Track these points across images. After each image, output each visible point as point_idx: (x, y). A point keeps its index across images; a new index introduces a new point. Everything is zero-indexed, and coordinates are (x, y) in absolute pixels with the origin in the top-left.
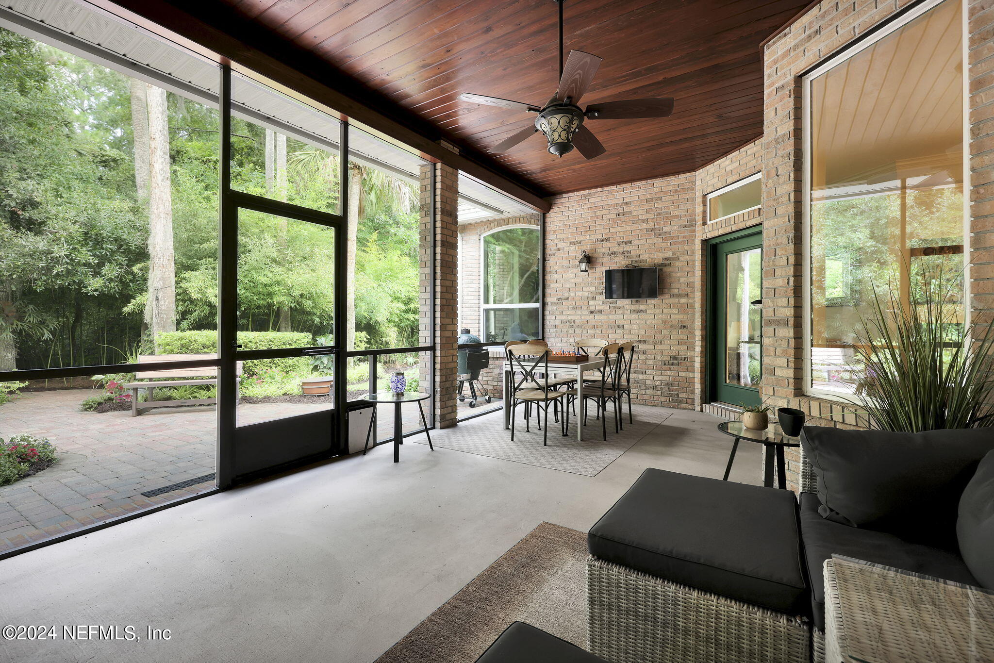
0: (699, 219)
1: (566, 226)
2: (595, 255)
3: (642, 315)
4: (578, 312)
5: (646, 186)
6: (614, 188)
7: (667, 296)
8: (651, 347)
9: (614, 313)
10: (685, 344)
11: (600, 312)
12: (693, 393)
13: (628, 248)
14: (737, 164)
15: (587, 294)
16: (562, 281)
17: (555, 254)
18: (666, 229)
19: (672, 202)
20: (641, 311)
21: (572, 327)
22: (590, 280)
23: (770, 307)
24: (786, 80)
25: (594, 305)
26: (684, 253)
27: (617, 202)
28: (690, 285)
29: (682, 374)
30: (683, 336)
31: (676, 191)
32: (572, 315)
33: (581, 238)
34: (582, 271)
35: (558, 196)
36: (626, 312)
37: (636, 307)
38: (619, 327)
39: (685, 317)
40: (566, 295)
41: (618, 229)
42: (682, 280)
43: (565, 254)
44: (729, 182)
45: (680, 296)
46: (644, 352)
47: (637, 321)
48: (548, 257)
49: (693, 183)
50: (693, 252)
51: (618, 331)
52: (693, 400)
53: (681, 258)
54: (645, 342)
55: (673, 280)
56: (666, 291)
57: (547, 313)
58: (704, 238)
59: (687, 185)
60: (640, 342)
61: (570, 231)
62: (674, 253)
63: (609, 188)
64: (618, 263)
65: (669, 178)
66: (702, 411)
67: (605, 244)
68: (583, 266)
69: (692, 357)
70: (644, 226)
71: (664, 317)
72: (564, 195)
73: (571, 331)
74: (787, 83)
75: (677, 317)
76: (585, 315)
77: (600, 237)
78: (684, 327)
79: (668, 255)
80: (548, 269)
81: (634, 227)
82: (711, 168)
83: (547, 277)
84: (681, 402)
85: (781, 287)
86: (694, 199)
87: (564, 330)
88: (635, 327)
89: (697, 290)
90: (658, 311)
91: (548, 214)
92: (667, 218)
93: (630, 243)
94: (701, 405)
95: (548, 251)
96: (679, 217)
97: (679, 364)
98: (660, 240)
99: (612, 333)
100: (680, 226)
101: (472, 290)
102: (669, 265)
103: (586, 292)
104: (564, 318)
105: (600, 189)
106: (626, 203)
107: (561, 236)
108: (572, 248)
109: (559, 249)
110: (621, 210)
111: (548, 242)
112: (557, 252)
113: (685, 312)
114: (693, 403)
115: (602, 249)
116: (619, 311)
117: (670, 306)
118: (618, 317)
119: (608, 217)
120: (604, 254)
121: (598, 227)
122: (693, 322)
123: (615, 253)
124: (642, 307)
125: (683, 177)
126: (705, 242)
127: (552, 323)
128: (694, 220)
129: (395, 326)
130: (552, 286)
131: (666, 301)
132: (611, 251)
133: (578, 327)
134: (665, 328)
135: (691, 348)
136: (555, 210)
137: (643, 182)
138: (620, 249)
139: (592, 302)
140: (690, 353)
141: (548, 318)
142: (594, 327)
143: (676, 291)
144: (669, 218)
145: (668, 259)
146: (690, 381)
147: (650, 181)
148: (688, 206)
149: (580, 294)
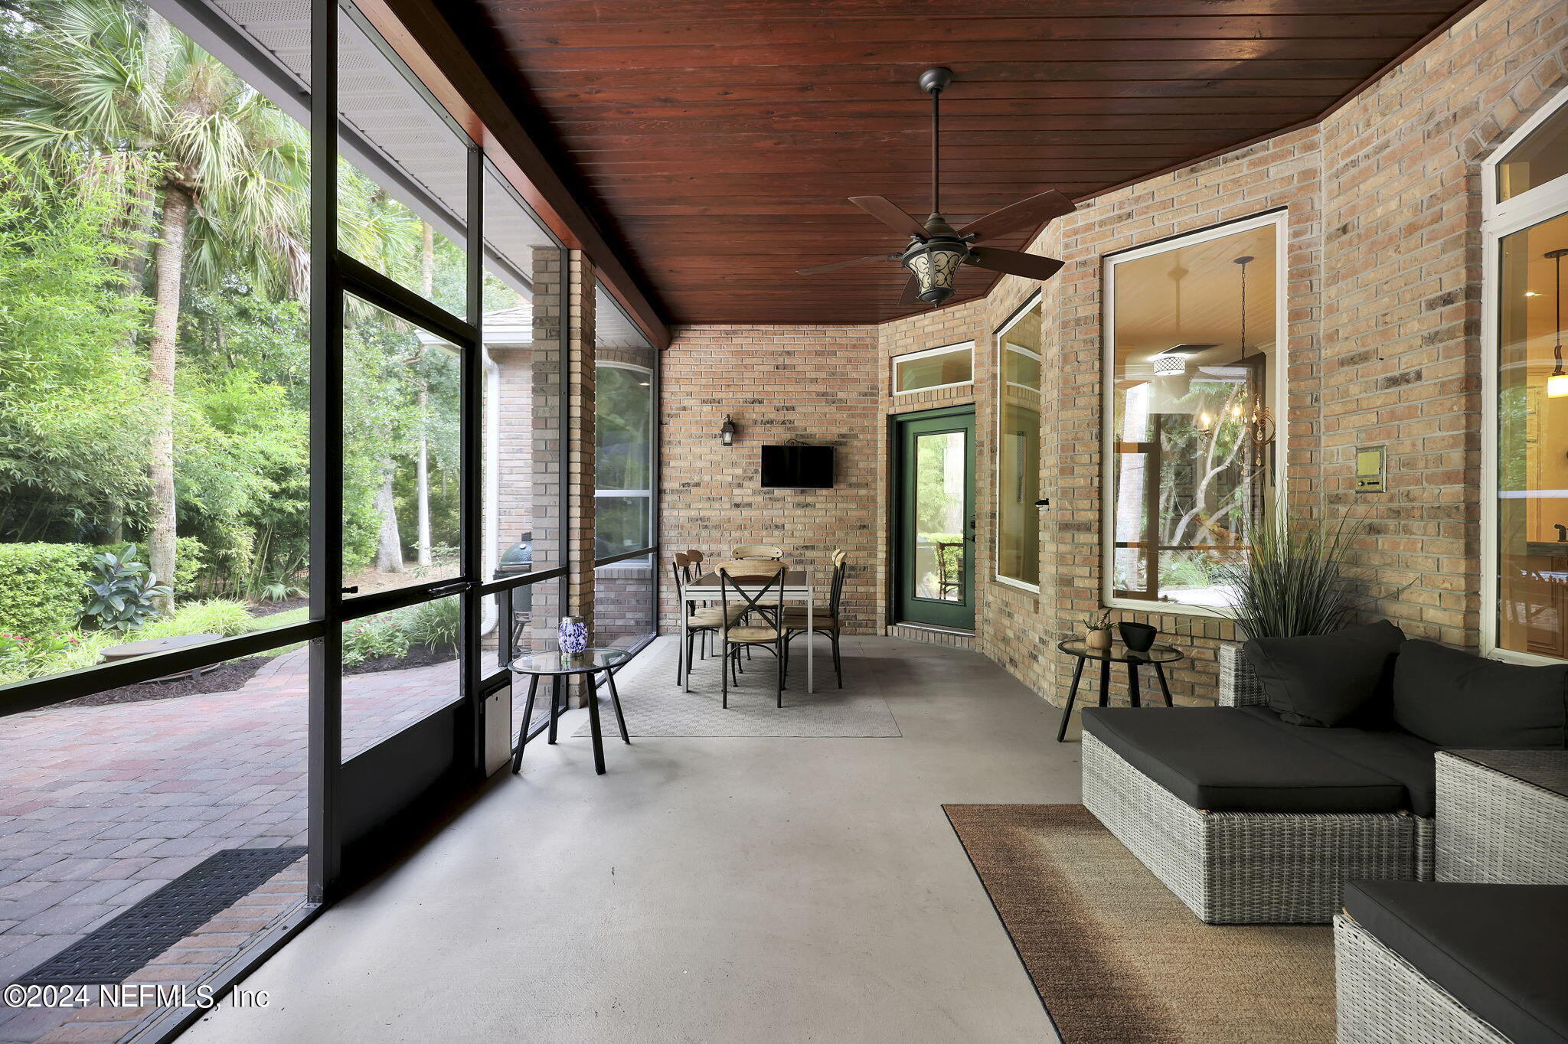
0: (883, 387)
1: (695, 373)
2: (743, 422)
3: (809, 511)
4: (717, 505)
5: (815, 332)
6: (770, 328)
7: (842, 486)
8: (821, 554)
9: (770, 507)
10: (865, 549)
11: (749, 505)
12: (874, 612)
13: (790, 416)
14: (941, 326)
15: (729, 479)
16: (690, 458)
17: (677, 415)
18: (841, 395)
19: (849, 360)
20: (807, 505)
21: (706, 527)
22: (734, 458)
23: (1066, 509)
24: (1089, 256)
25: (740, 495)
26: (863, 430)
27: (774, 349)
28: (872, 472)
29: (861, 589)
30: (861, 538)
31: (854, 346)
32: (706, 509)
33: (721, 395)
34: (725, 444)
35: (684, 327)
36: (787, 505)
37: (801, 499)
38: (777, 527)
39: (865, 513)
40: (696, 479)
41: (776, 388)
42: (861, 465)
43: (695, 417)
44: (928, 346)
45: (858, 486)
46: (812, 562)
47: (803, 519)
48: (665, 419)
49: (876, 339)
50: (875, 429)
51: (776, 533)
52: (875, 621)
53: (861, 437)
54: (813, 548)
55: (850, 464)
56: (841, 478)
57: (664, 505)
58: (891, 412)
59: (868, 341)
60: (806, 547)
61: (704, 382)
62: (851, 429)
63: (763, 327)
64: (777, 437)
65: (845, 328)
66: (886, 635)
67: (757, 407)
68: (728, 437)
69: (873, 567)
70: (813, 388)
71: (838, 513)
72: (693, 327)
73: (704, 533)
74: (1091, 261)
75: (854, 513)
76: (727, 509)
77: (749, 396)
78: (864, 527)
79: (844, 430)
80: (666, 438)
81: (799, 388)
82: (902, 324)
83: (665, 450)
84: (860, 626)
85: (1082, 487)
86: (876, 360)
87: (694, 533)
88: (800, 527)
89: (881, 479)
90: (831, 506)
91: (667, 352)
92: (843, 381)
93: (794, 409)
94: (886, 628)
95: (666, 410)
96: (857, 380)
97: (856, 576)
98: (833, 409)
99: (768, 536)
100: (860, 394)
101: (521, 463)
102: (845, 444)
103: (729, 475)
104: (693, 514)
105: (749, 327)
106: (788, 353)
107: (689, 389)
108: (707, 408)
109: (684, 409)
110: (780, 362)
111: (666, 395)
112: (682, 412)
113: (864, 507)
114: (874, 626)
115: (753, 414)
116: (778, 505)
117: (845, 499)
118: (775, 513)
119: (761, 368)
120: (755, 422)
121: (747, 382)
122: (875, 521)
123: (771, 422)
124: (810, 499)
125: (863, 330)
126: (891, 418)
127: (673, 521)
128: (875, 388)
129: (250, 524)
130: (672, 464)
131: (842, 493)
132: (766, 418)
133: (715, 527)
134: (840, 529)
135: (873, 554)
136: (677, 346)
137: (812, 327)
138: (780, 416)
139: (737, 491)
140: (871, 561)
141: (665, 513)
142: (740, 528)
143: (854, 480)
144: (845, 380)
145: (843, 436)
146: (871, 599)
147: (820, 327)
148: (868, 368)
149: (719, 477)
